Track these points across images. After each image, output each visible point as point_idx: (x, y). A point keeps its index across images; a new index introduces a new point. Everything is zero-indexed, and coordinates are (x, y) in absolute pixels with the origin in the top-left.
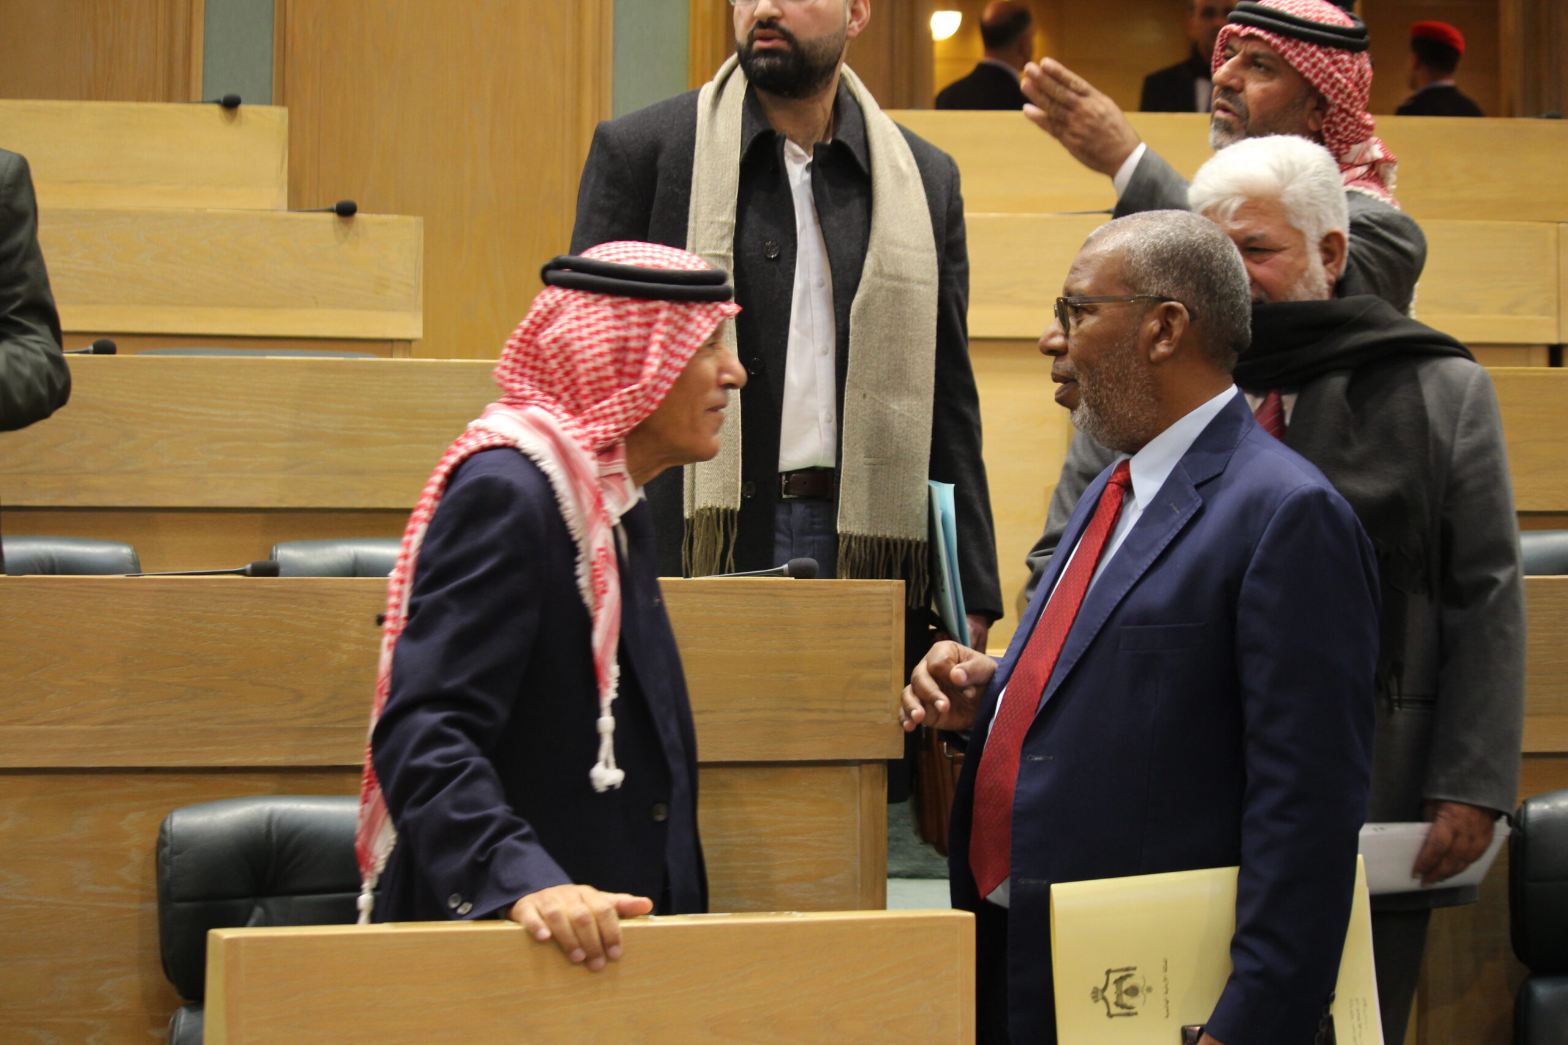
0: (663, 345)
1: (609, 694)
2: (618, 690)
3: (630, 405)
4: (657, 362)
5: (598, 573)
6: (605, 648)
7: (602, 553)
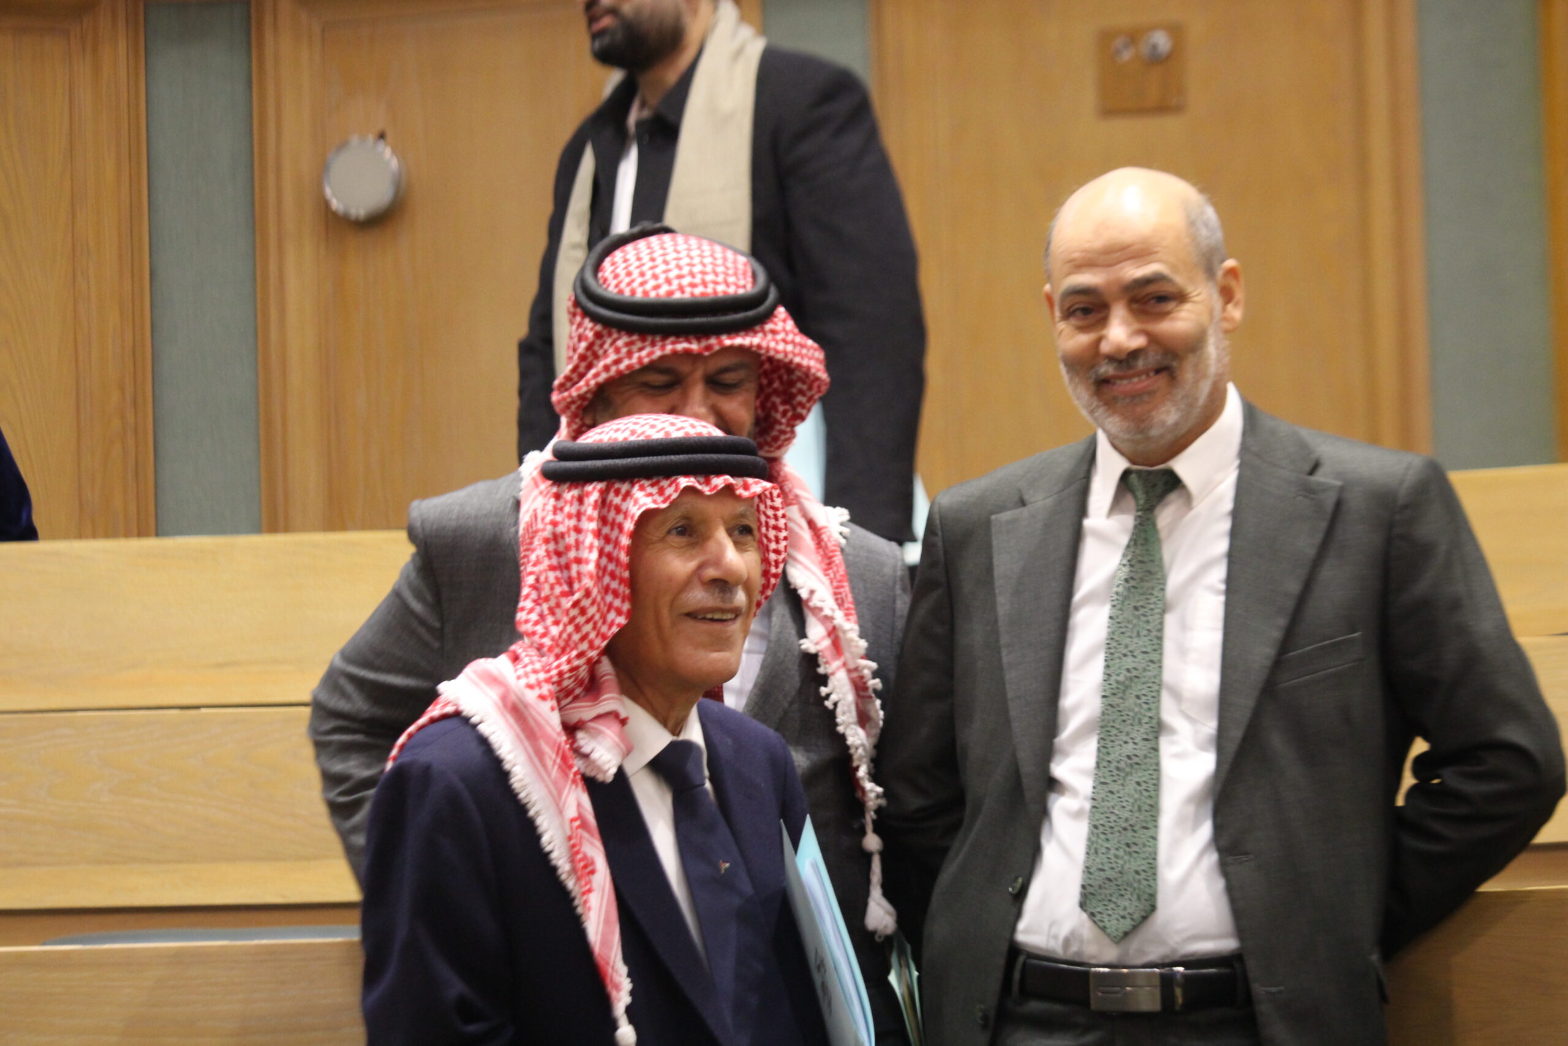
0: (598, 534)
1: (622, 998)
2: (632, 993)
3: (581, 620)
4: (594, 556)
5: (576, 849)
6: (605, 942)
7: (578, 823)
